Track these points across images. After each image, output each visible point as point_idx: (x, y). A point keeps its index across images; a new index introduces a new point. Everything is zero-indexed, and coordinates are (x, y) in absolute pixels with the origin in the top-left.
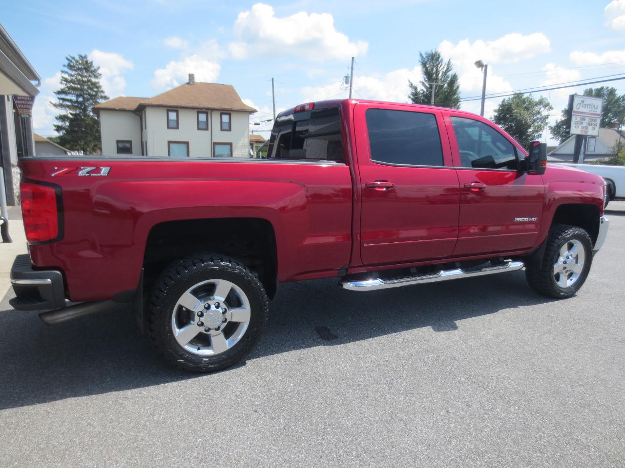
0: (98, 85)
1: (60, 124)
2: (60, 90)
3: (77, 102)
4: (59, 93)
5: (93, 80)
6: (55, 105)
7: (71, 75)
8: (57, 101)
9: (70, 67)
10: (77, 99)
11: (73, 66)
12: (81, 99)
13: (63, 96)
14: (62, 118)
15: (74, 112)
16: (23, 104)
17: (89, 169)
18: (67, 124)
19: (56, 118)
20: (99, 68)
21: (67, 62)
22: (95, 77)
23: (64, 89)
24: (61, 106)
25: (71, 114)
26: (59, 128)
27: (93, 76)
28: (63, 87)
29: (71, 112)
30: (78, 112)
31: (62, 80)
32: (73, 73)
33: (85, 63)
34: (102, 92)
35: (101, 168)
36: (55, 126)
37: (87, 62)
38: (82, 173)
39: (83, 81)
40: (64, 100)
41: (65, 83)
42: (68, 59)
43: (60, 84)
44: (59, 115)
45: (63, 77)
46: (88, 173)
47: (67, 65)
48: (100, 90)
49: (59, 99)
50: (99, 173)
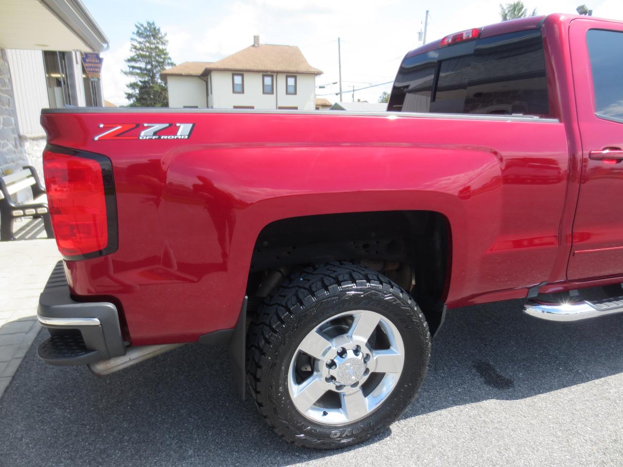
0: (165, 52)
1: (130, 91)
2: (129, 58)
3: (146, 69)
4: (129, 61)
5: (161, 47)
6: (126, 73)
7: (140, 43)
8: (128, 70)
9: (139, 34)
10: (146, 66)
11: (142, 34)
12: (149, 67)
13: (133, 64)
14: (133, 86)
15: (143, 80)
16: (91, 67)
18: (137, 91)
19: (127, 86)
20: (166, 34)
21: (136, 30)
22: (163, 43)
23: (134, 57)
24: (131, 73)
25: (141, 82)
26: (129, 96)
27: (160, 43)
28: (133, 54)
29: (141, 79)
30: (146, 79)
31: (132, 48)
32: (142, 40)
33: (152, 30)
34: (170, 58)
35: (178, 125)
36: (126, 94)
37: (155, 29)
38: (146, 134)
39: (151, 48)
40: (133, 67)
41: (135, 50)
42: (137, 26)
43: (130, 52)
44: (129, 83)
45: (132, 45)
46: (155, 134)
47: (136, 33)
48: (167, 56)
49: (130, 67)
50: (175, 133)
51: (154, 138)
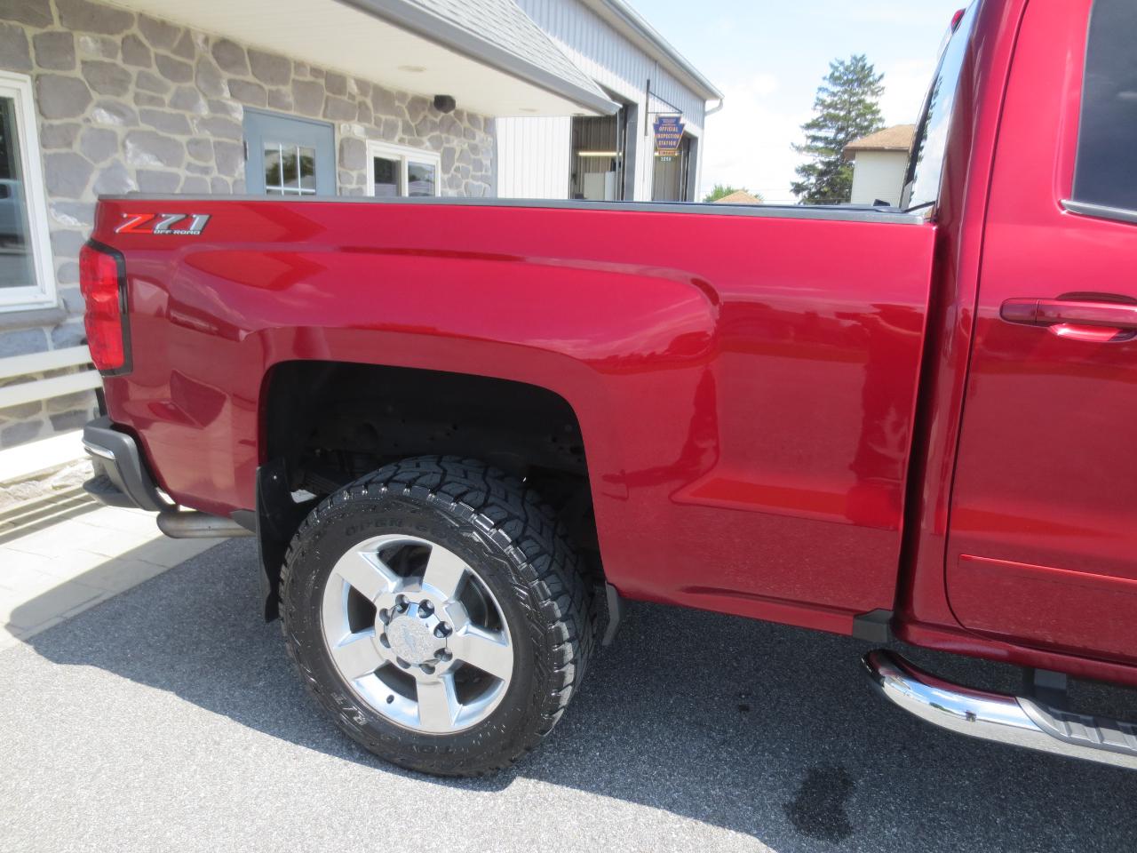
0: (874, 108)
1: (800, 179)
2: (809, 121)
3: (834, 140)
4: (809, 127)
5: (869, 99)
6: (799, 149)
7: (834, 94)
8: (804, 142)
9: (834, 79)
10: (837, 134)
11: (839, 78)
12: (841, 136)
13: (813, 132)
14: (807, 170)
15: (827, 160)
16: (665, 139)
17: (173, 218)
18: (813, 180)
19: (797, 171)
20: (881, 77)
21: (830, 71)
22: (874, 93)
23: (817, 119)
24: (809, 149)
25: (823, 163)
26: (798, 189)
27: (869, 93)
28: (817, 114)
29: (823, 159)
30: (833, 158)
31: (816, 104)
32: (836, 89)
33: (859, 69)
34: (881, 120)
35: (194, 216)
36: (793, 184)
37: (863, 67)
38: (160, 228)
39: (851, 103)
40: (815, 138)
41: (821, 108)
42: (832, 66)
43: (812, 111)
44: (801, 165)
45: (818, 99)
46: (170, 227)
47: (828, 77)
48: (877, 117)
49: (808, 137)
50: (188, 229)
51: (167, 232)
